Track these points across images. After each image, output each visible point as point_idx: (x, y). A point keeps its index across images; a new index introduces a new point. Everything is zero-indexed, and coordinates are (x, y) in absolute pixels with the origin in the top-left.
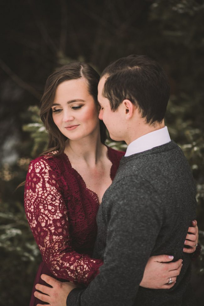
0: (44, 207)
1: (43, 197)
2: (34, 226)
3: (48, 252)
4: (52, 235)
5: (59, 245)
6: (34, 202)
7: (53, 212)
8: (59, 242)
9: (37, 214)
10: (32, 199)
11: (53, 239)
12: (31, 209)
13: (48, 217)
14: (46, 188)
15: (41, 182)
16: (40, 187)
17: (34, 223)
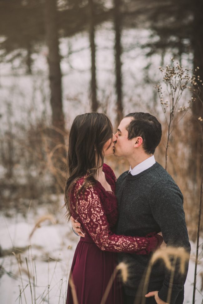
0: (94, 210)
1: (93, 203)
2: (88, 222)
3: (98, 237)
4: (101, 226)
5: (105, 232)
6: (87, 208)
7: (99, 212)
8: (105, 230)
9: (90, 214)
10: (85, 206)
11: (102, 229)
12: (86, 212)
13: (97, 215)
14: (93, 197)
15: (91, 194)
16: (90, 197)
17: (88, 220)
